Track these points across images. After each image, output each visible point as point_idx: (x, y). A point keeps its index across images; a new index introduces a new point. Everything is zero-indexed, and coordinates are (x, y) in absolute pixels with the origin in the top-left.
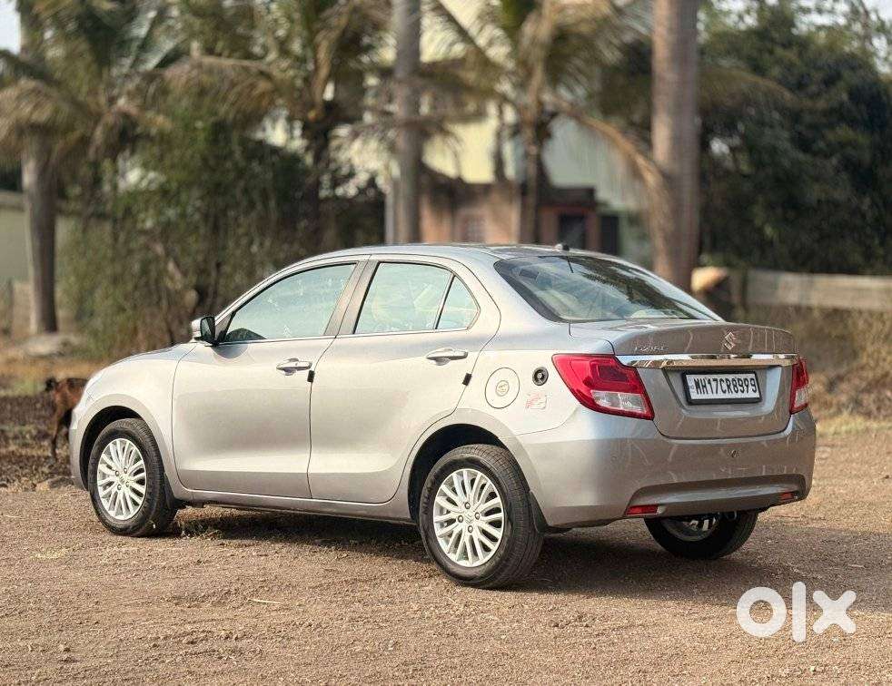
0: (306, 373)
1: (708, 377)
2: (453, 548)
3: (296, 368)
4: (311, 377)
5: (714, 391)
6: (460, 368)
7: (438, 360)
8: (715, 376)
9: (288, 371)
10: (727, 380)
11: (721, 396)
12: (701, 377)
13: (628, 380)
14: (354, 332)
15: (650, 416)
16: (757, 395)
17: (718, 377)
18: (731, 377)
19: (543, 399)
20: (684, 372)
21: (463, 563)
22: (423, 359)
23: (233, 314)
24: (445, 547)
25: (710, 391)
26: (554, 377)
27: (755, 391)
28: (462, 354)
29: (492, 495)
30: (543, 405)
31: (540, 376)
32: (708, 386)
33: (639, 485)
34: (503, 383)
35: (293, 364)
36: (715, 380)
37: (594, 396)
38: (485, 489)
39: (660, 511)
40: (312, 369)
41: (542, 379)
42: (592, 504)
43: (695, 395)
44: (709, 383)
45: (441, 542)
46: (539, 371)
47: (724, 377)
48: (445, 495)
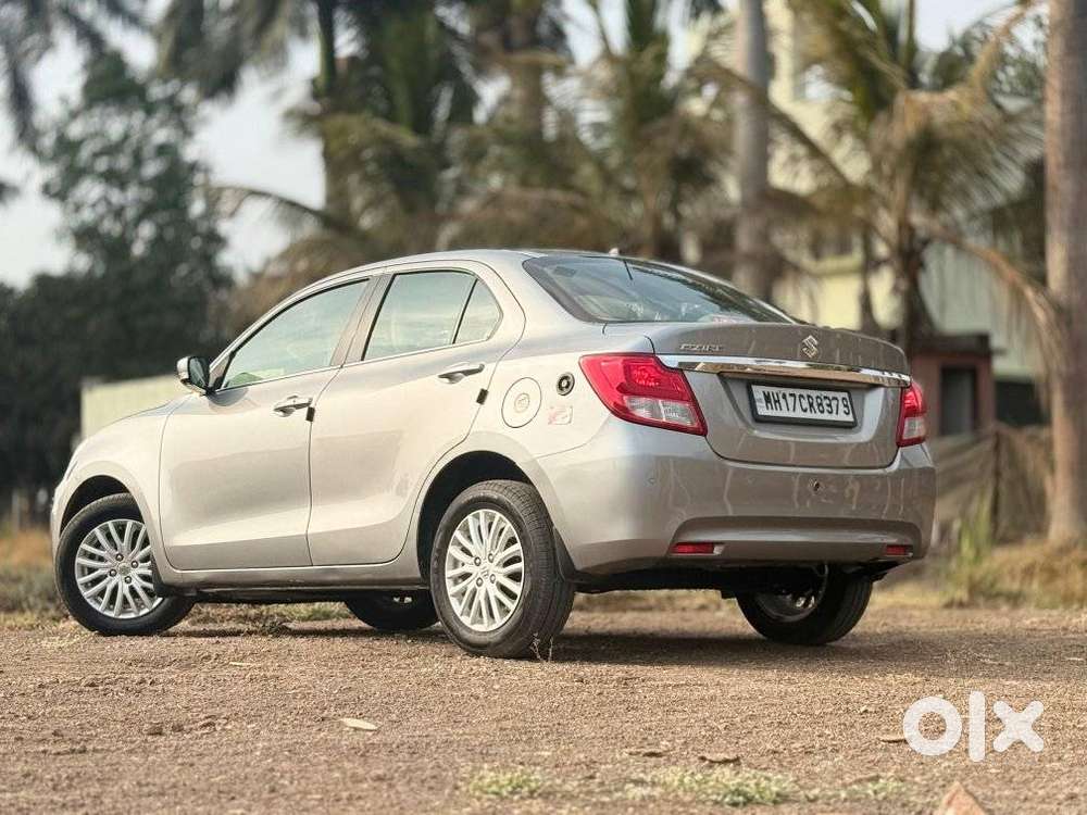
0: (305, 411)
1: (783, 390)
2: (467, 608)
3: (294, 406)
4: (310, 416)
5: (791, 408)
6: (473, 385)
7: (450, 377)
8: (791, 391)
9: (285, 411)
10: (809, 397)
11: (799, 414)
12: (774, 390)
13: (672, 385)
14: (362, 360)
15: (702, 430)
16: (850, 418)
17: (798, 392)
18: (814, 393)
19: (568, 411)
20: (750, 380)
21: (477, 627)
22: (435, 378)
23: (233, 355)
24: (457, 607)
25: (784, 407)
26: (581, 384)
27: (848, 414)
28: (477, 367)
29: (512, 541)
30: (567, 420)
31: (565, 385)
32: (782, 400)
33: (685, 515)
34: (523, 396)
35: (291, 402)
36: (791, 395)
37: (628, 404)
38: (504, 533)
39: (717, 551)
40: (312, 406)
41: (567, 387)
42: (626, 538)
43: (763, 410)
44: (784, 396)
45: (454, 602)
46: (565, 378)
47: (805, 392)
48: (460, 544)
